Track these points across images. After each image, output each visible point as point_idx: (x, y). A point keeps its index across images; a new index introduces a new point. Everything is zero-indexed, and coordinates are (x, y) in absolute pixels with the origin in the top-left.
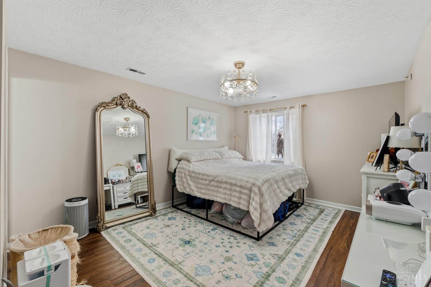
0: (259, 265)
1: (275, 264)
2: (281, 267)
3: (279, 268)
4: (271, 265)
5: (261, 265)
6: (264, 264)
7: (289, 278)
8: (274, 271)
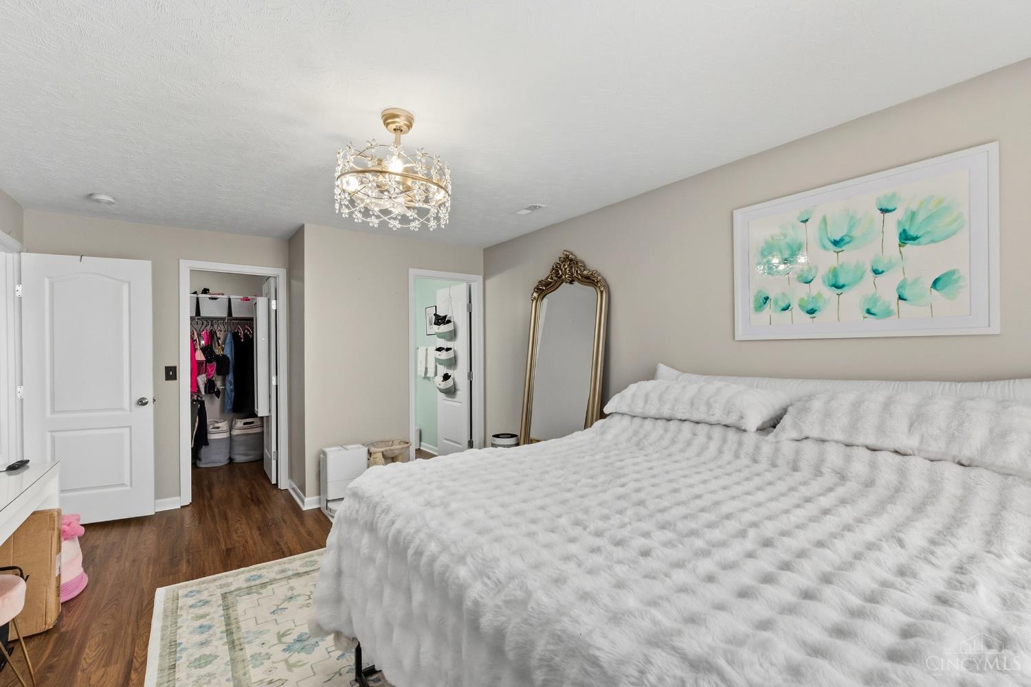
0: (274, 645)
1: (245, 674)
2: (228, 680)
3: (230, 675)
4: (250, 666)
5: (269, 647)
6: (267, 654)
7: (189, 676)
8: (233, 661)
